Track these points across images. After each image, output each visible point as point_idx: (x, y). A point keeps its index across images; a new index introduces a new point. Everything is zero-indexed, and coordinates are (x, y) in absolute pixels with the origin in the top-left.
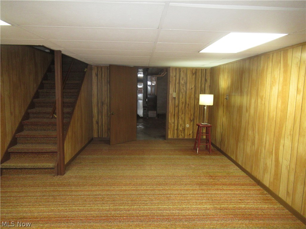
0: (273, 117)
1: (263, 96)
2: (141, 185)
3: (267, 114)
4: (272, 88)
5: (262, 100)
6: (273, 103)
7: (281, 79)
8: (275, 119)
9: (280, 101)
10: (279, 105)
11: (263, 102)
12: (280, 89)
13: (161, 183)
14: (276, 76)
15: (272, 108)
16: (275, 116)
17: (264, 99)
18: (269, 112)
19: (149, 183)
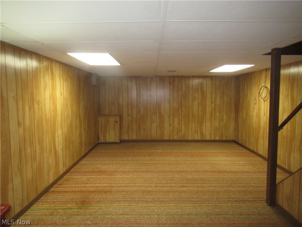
0: (49, 118)
1: (39, 101)
2: (168, 192)
3: (44, 118)
4: (45, 92)
5: (38, 104)
6: (47, 106)
7: (50, 84)
8: (50, 120)
9: (52, 103)
10: (52, 107)
11: (40, 107)
12: (51, 93)
13: (148, 194)
14: (47, 81)
15: (47, 111)
16: (50, 117)
17: (40, 104)
18: (46, 115)
19: (160, 194)
